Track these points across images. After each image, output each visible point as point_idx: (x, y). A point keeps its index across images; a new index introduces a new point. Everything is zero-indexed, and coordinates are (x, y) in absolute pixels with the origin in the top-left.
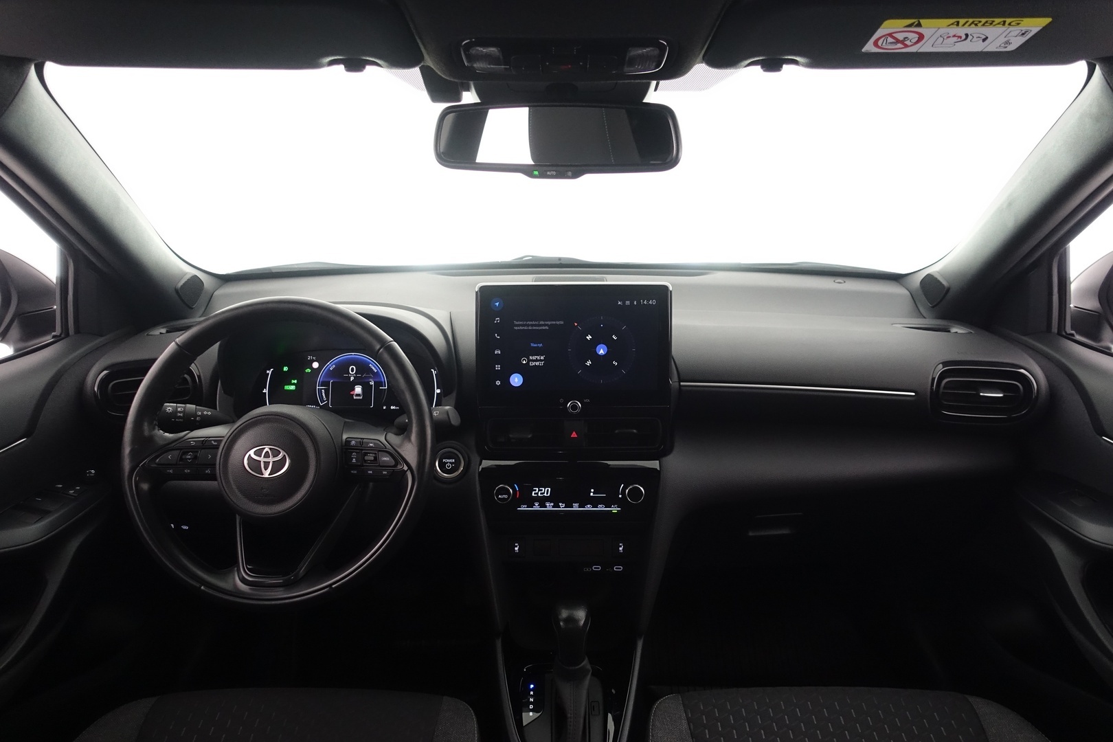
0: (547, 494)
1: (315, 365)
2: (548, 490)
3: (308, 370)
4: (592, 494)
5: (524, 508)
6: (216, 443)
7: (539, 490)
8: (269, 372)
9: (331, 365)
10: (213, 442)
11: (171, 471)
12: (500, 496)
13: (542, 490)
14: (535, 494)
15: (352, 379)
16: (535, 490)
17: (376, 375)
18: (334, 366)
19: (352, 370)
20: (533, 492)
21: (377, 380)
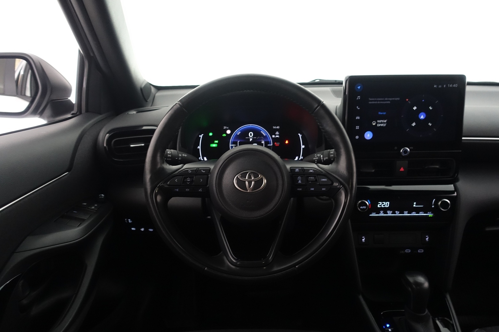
0: (387, 206)
1: (229, 132)
2: (387, 203)
3: (224, 135)
4: (414, 206)
5: (374, 215)
6: (204, 172)
7: (382, 204)
8: (201, 136)
9: (238, 132)
10: (202, 171)
11: (177, 190)
12: (361, 207)
13: (384, 204)
14: (380, 206)
15: (251, 140)
16: (380, 204)
17: (265, 137)
18: (240, 132)
19: (251, 134)
20: (379, 205)
21: (266, 140)
